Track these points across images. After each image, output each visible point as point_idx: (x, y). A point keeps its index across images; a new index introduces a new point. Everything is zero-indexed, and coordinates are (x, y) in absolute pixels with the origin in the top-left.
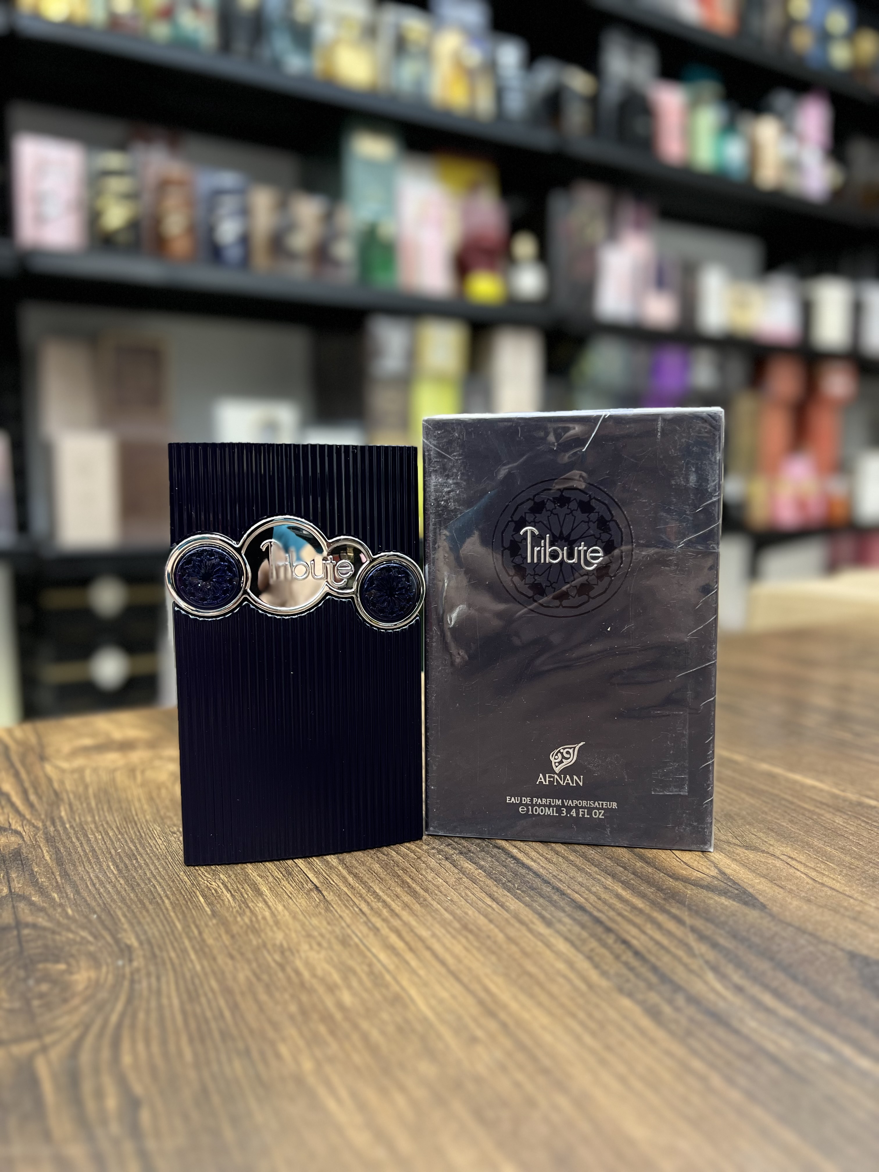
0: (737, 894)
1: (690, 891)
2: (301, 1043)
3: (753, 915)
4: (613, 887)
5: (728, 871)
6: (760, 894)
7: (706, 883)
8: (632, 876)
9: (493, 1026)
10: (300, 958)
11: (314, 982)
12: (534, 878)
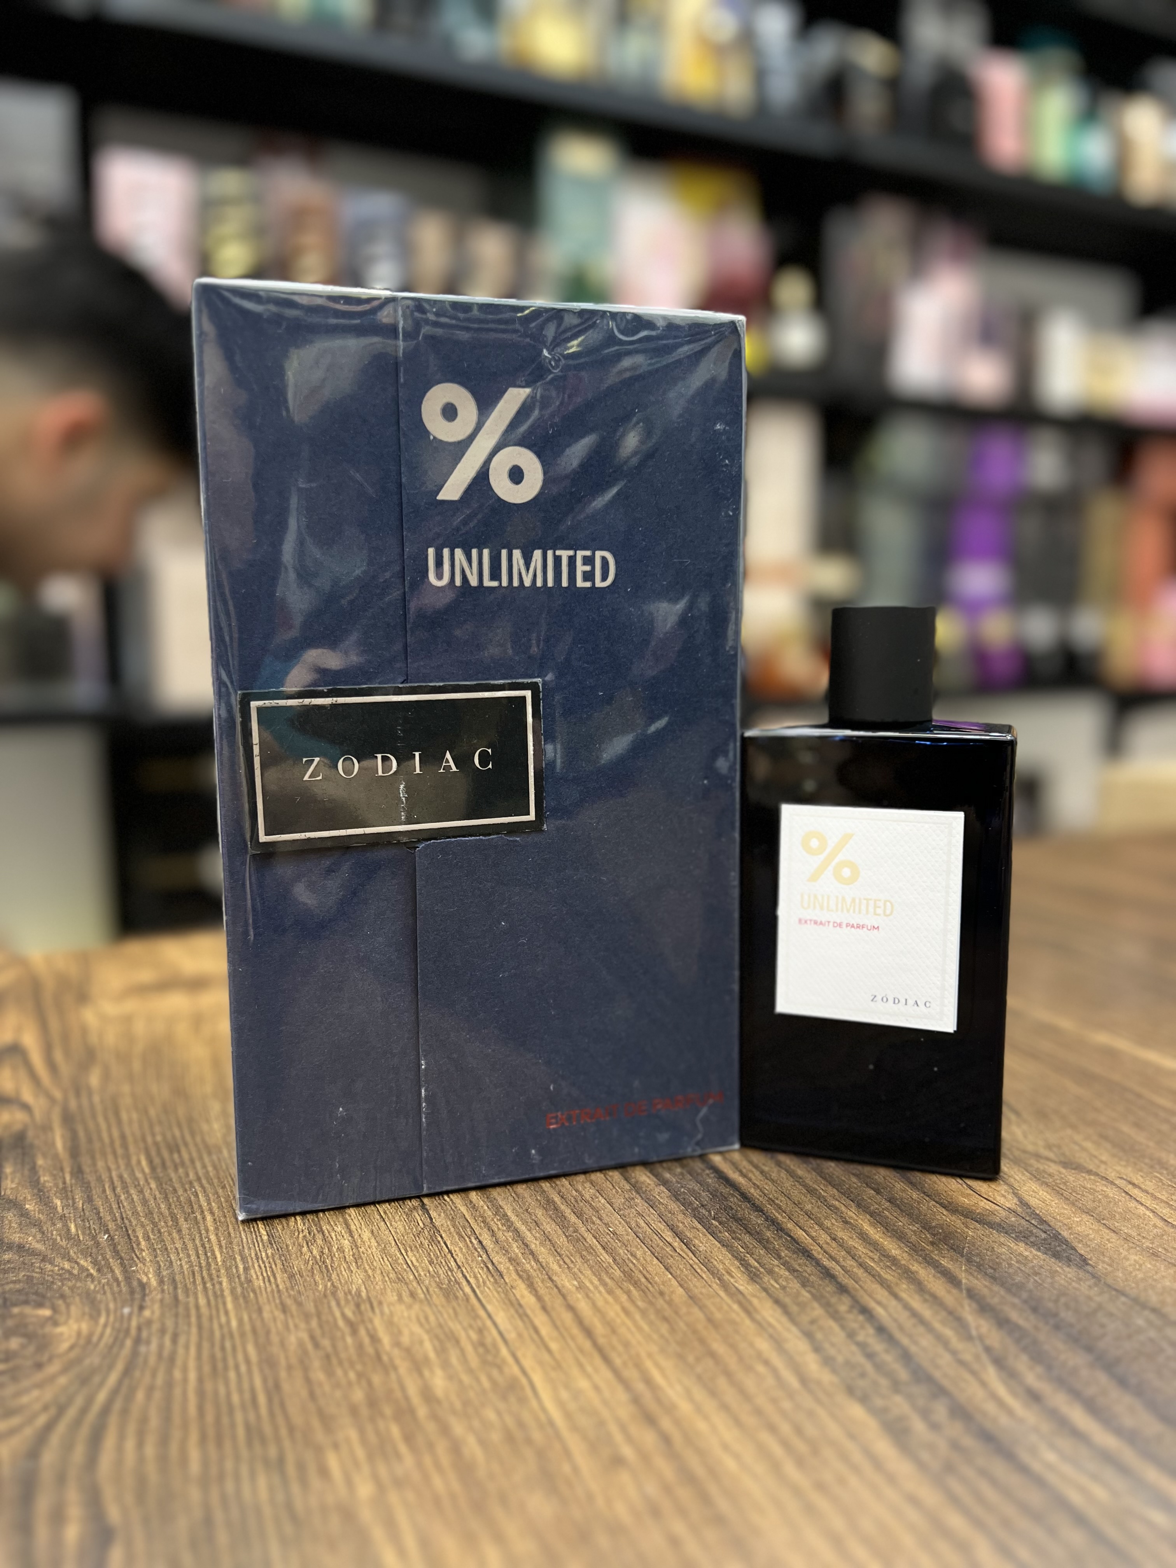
0: (1045, 1239)
1: (973, 1231)
2: (360, 1453)
3: (1066, 1274)
4: (857, 1220)
5: (1033, 1202)
6: (1080, 1241)
7: (998, 1220)
8: (888, 1204)
9: (649, 1438)
10: (382, 1313)
11: (396, 1352)
12: (741, 1201)
